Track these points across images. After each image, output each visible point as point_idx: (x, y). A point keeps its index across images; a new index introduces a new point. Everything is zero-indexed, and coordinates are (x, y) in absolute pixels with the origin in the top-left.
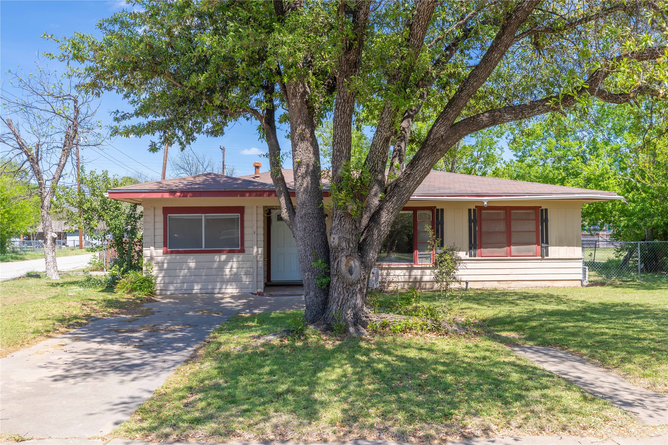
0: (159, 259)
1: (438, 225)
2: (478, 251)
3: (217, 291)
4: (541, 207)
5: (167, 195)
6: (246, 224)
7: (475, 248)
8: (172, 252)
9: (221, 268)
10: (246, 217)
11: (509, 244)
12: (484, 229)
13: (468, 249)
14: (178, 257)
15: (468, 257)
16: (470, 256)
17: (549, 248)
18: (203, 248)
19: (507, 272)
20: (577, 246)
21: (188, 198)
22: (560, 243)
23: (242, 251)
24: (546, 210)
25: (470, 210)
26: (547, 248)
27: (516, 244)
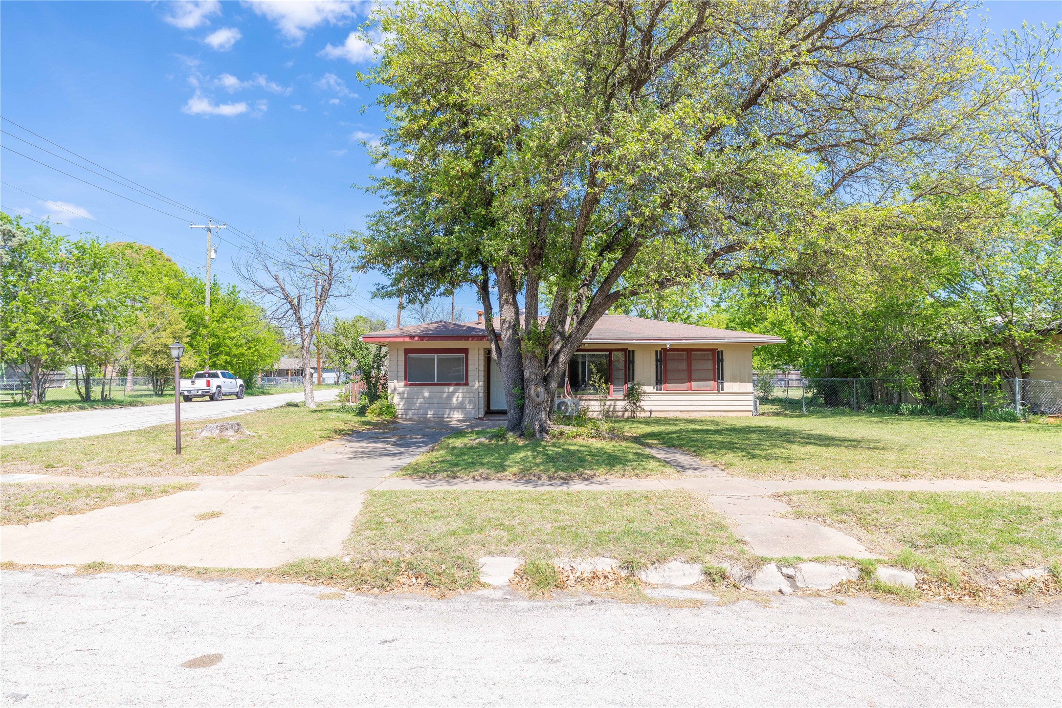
0: (401, 390)
1: (629, 364)
2: (663, 386)
3: (446, 416)
4: (717, 349)
5: (407, 339)
6: (470, 362)
7: (661, 384)
8: (411, 385)
9: (450, 396)
10: (470, 357)
11: (690, 380)
12: (669, 367)
13: (655, 383)
14: (416, 388)
15: (655, 391)
16: (657, 390)
17: (725, 384)
18: (436, 382)
19: (689, 403)
20: (748, 382)
21: (424, 342)
22: (734, 380)
23: (467, 384)
24: (722, 352)
25: (657, 352)
26: (722, 383)
27: (696, 380)
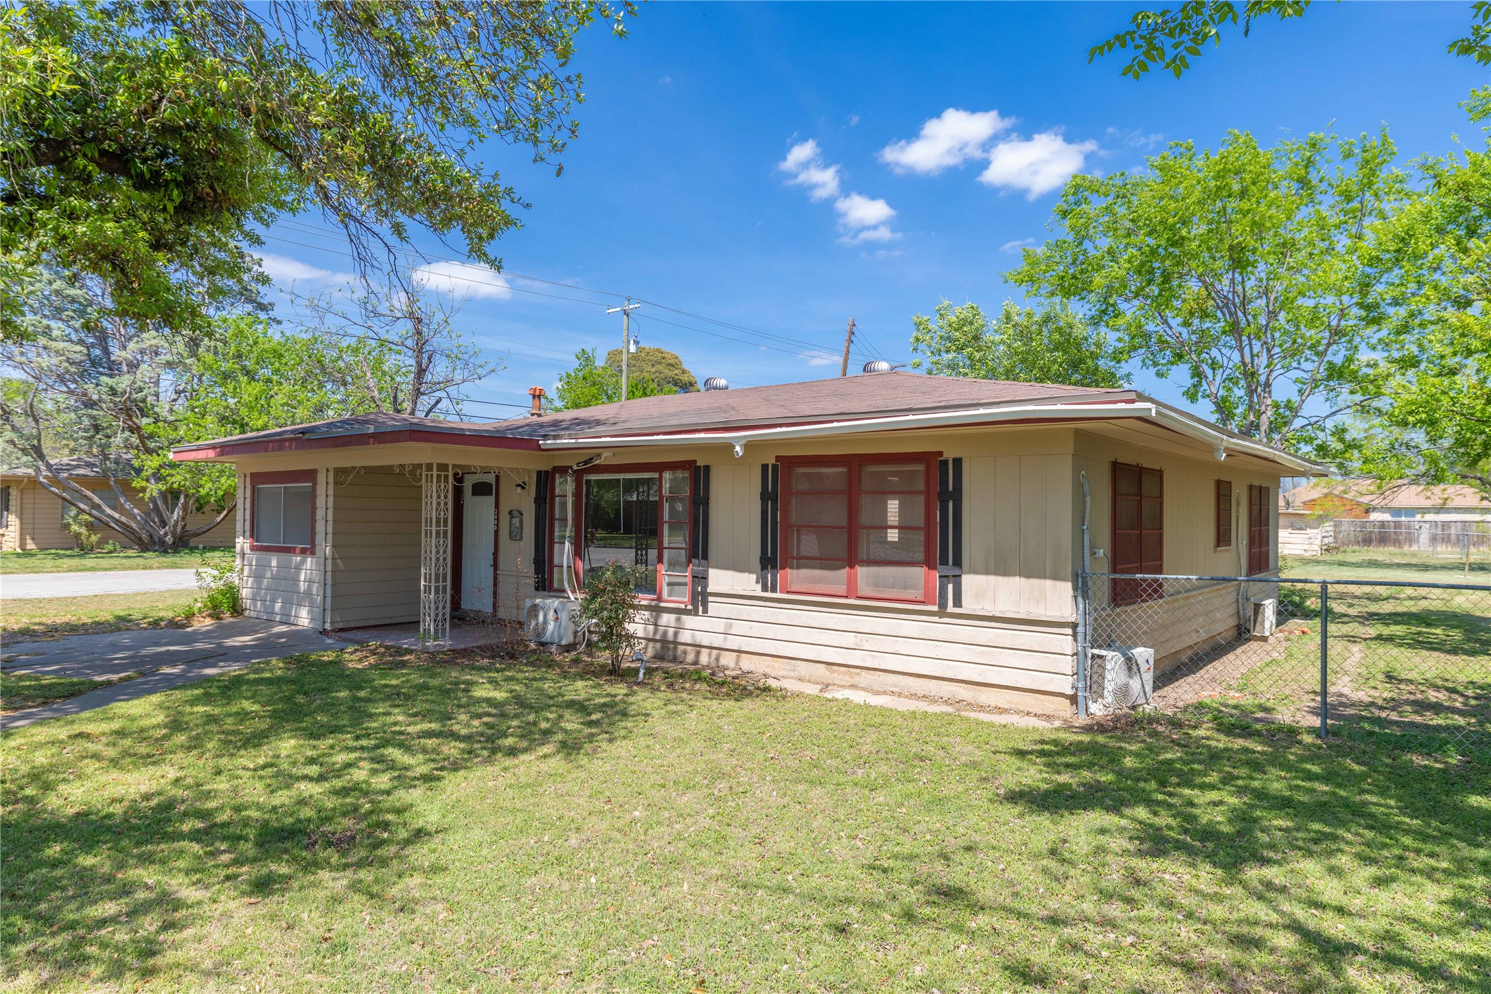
0: (249, 559)
1: (697, 505)
2: (779, 577)
4: (941, 454)
6: (317, 502)
7: (774, 567)
8: (257, 548)
10: (318, 490)
11: (851, 560)
12: (796, 516)
13: (758, 566)
14: (263, 556)
15: (757, 590)
16: (764, 589)
17: (967, 580)
18: (281, 544)
19: (850, 640)
20: (1056, 577)
22: (1000, 566)
23: (313, 551)
24: (958, 462)
25: (765, 467)
26: (957, 580)
27: (870, 562)
